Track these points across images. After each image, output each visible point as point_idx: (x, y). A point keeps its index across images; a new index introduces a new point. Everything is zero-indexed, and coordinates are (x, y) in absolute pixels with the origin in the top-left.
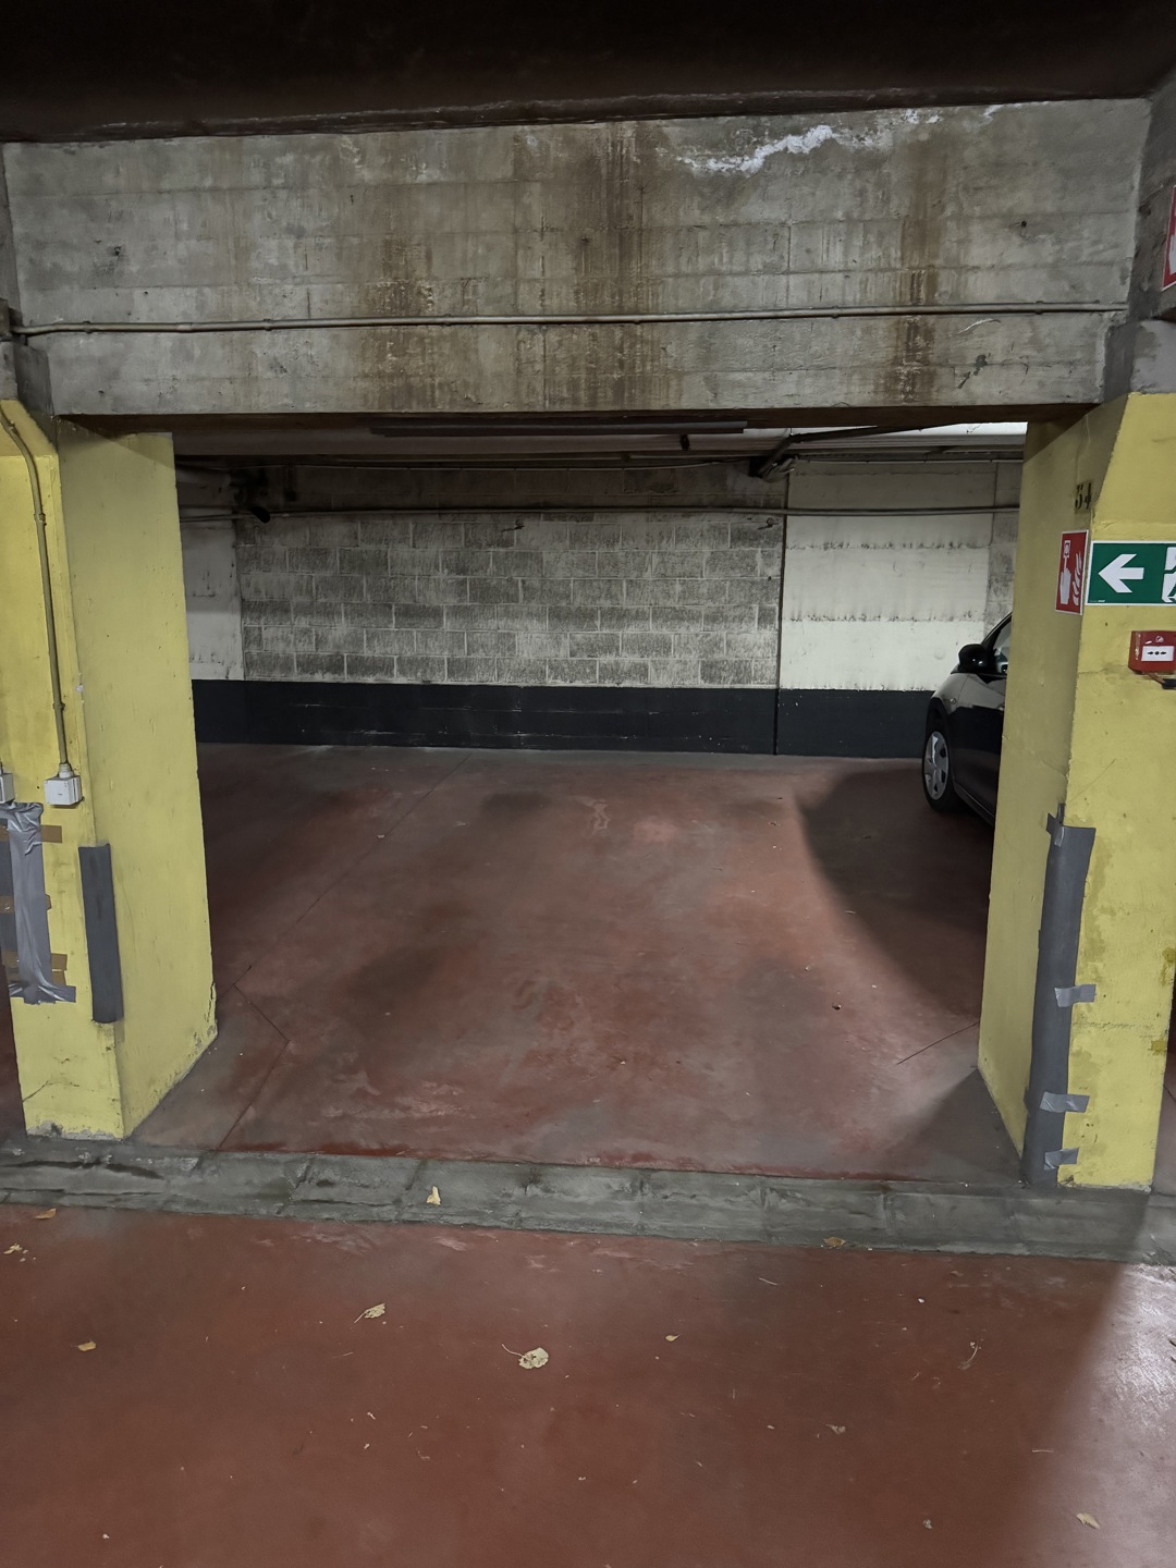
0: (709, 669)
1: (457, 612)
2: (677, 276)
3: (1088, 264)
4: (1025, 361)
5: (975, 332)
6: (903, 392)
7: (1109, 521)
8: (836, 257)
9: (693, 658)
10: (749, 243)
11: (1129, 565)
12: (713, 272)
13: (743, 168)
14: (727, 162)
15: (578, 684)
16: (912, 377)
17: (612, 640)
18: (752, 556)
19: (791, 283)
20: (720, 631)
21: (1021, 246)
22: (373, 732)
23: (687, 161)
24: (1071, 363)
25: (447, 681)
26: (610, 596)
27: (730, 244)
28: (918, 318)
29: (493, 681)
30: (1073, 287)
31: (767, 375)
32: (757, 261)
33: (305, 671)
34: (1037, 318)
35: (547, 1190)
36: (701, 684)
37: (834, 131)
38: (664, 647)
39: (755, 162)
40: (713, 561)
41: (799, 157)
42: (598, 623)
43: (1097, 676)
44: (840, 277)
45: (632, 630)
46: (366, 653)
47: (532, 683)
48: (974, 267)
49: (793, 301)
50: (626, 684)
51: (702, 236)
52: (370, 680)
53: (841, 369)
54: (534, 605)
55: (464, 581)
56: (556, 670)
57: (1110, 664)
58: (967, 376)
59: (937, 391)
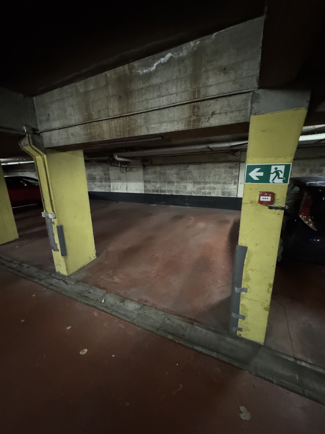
0: (223, 193)
1: (177, 182)
2: (139, 102)
3: (245, 77)
4: (225, 112)
5: (211, 105)
6: (192, 125)
7: (252, 158)
8: (174, 90)
9: (220, 191)
10: (153, 90)
11: (258, 171)
12: (147, 100)
13: (151, 70)
14: (147, 69)
15: (198, 195)
16: (194, 121)
17: (204, 187)
18: (232, 171)
19: (164, 99)
20: (226, 186)
21: (224, 76)
22: (163, 203)
23: (139, 71)
24: (240, 110)
25: (175, 194)
26: (204, 179)
27: (149, 91)
28: (195, 103)
29: (183, 194)
30: (241, 86)
31: (159, 124)
32: (156, 95)
33: (153, 192)
34: (229, 98)
35: (124, 305)
36: (221, 196)
37: (172, 54)
38: (215, 189)
39: (154, 68)
40: (225, 172)
41: (164, 64)
42: (202, 184)
43: (248, 204)
44: (175, 95)
45: (208, 185)
46: (162, 189)
47: (189, 195)
48: (210, 85)
49: (164, 104)
50: (207, 195)
51: (144, 90)
52: (163, 194)
53: (176, 121)
54: (190, 181)
55: (178, 177)
56: (194, 193)
57: (252, 201)
58: (209, 118)
59: (201, 124)
